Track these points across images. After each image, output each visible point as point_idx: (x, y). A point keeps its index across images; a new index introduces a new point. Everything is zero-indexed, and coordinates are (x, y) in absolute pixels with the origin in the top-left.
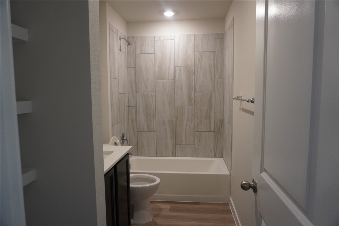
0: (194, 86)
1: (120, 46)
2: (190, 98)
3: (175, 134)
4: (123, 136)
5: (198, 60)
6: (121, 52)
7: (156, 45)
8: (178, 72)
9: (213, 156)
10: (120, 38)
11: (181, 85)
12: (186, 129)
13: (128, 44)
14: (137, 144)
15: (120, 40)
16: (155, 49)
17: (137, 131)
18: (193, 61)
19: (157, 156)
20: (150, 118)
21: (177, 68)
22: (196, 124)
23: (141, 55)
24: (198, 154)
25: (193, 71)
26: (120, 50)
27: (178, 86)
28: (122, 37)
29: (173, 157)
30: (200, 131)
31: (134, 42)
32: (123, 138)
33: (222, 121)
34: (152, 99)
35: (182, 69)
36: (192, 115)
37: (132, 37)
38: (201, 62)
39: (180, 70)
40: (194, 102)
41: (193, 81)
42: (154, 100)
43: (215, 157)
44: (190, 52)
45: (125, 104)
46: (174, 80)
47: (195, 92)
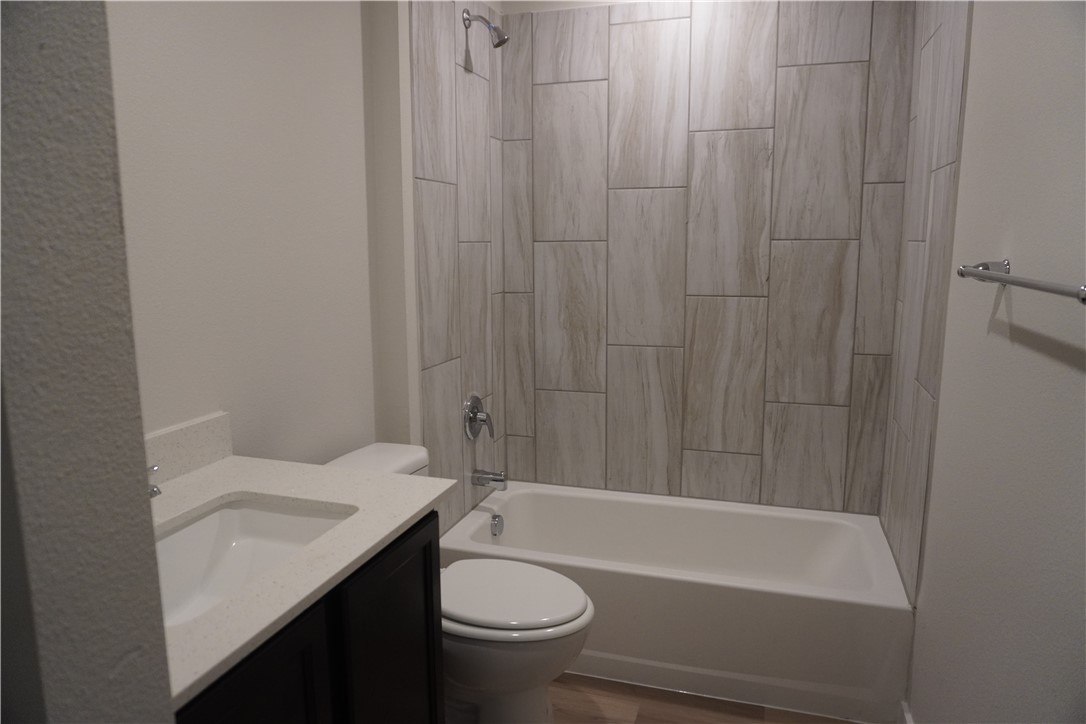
0: (768, 214)
1: (467, 52)
2: (748, 265)
3: (681, 408)
4: (476, 407)
5: (790, 102)
6: (471, 75)
7: (614, 45)
8: (701, 152)
9: (839, 504)
10: (464, 20)
11: (715, 210)
12: (727, 388)
13: (497, 41)
14: (535, 438)
15: (467, 28)
16: (612, 64)
17: (535, 389)
18: (769, 108)
19: (606, 488)
20: (586, 339)
21: (700, 140)
22: (770, 372)
23: (555, 86)
24: (774, 491)
25: (767, 149)
26: (468, 68)
27: (699, 215)
28: (475, 12)
29: (670, 494)
30: (784, 399)
31: (529, 38)
32: (475, 414)
33: (885, 363)
34: (595, 267)
35: (721, 143)
36: (756, 334)
37: (522, 16)
38: (803, 109)
39: (712, 147)
40: (768, 279)
41: (763, 194)
42: (601, 267)
43: (845, 510)
44: (759, 67)
45: (485, 284)
46: (687, 187)
47: (772, 239)
